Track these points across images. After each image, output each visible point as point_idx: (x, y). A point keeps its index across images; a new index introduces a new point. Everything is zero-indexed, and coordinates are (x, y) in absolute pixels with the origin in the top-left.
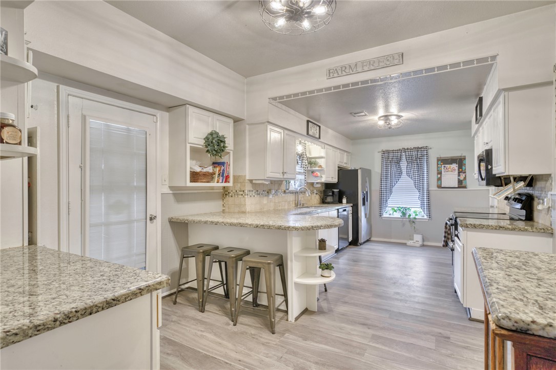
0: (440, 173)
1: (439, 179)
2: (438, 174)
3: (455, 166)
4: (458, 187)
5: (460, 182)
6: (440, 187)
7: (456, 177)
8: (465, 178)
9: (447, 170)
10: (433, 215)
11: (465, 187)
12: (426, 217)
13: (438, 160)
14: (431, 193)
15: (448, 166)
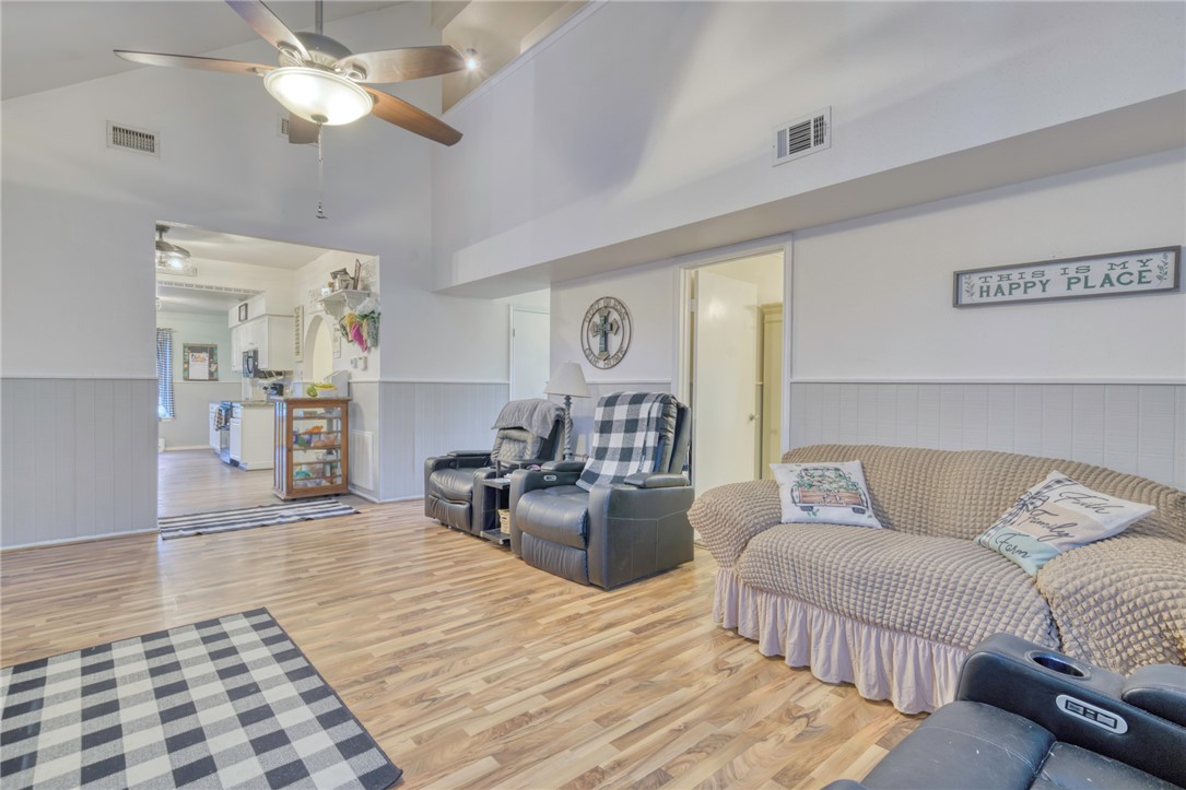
0: (187, 362)
1: (186, 370)
2: (185, 363)
3: (205, 355)
4: (210, 380)
5: (211, 374)
6: (186, 379)
7: (207, 368)
8: (217, 370)
9: (196, 360)
10: (177, 412)
11: (216, 380)
12: (168, 416)
13: (184, 347)
14: (176, 386)
15: (197, 355)
